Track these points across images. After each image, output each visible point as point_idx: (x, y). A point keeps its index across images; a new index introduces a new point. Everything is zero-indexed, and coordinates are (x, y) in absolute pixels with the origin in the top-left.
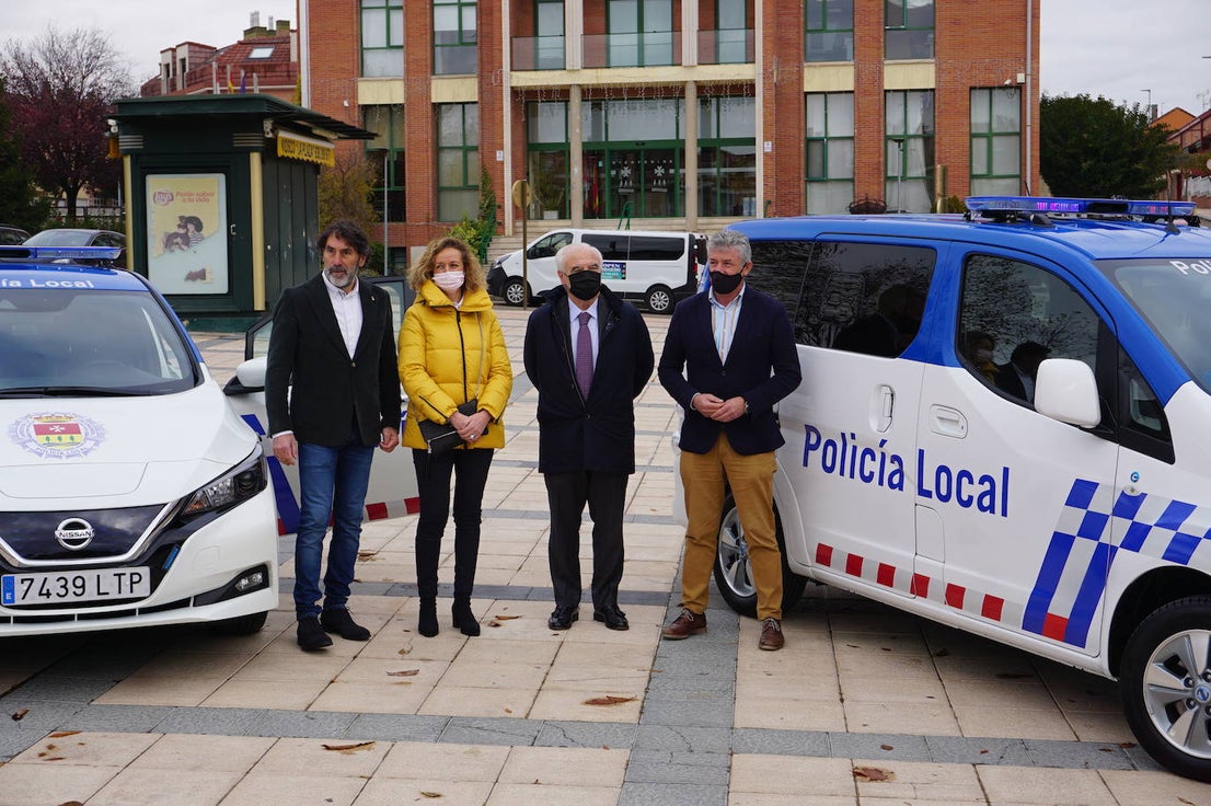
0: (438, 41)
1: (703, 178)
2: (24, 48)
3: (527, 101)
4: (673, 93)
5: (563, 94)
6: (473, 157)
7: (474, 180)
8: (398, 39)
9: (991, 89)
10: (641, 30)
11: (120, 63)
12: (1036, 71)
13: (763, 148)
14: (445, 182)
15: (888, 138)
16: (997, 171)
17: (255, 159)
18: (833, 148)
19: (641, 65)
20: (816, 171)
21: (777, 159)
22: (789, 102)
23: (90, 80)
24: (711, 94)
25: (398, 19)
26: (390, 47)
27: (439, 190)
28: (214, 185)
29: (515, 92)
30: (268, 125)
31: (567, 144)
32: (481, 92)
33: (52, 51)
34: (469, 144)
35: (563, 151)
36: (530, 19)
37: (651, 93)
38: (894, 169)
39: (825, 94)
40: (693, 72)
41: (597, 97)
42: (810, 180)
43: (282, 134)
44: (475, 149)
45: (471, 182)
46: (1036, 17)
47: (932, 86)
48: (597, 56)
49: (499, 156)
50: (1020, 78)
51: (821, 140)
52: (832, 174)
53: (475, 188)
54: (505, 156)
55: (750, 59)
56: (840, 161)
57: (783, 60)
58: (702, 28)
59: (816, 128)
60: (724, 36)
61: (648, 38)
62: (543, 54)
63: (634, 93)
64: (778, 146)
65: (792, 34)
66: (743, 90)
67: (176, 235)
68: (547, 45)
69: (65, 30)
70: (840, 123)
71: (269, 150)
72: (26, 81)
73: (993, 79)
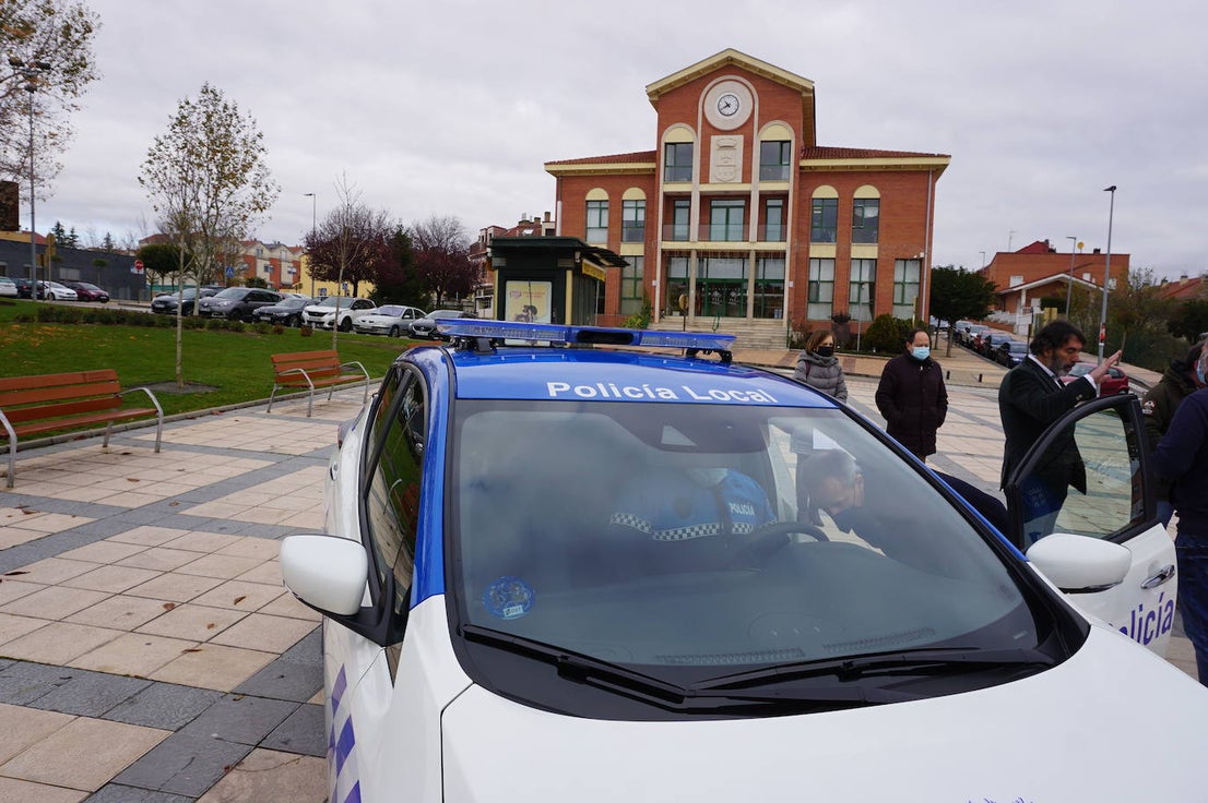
0: (625, 225)
1: (755, 299)
2: (421, 224)
3: (669, 256)
4: (742, 256)
5: (687, 254)
6: (639, 284)
7: (640, 294)
8: (605, 223)
9: (905, 260)
10: (727, 223)
11: (465, 233)
12: (930, 251)
13: (788, 284)
14: (626, 295)
15: (851, 282)
16: (906, 302)
17: (569, 274)
18: (822, 286)
19: (727, 241)
20: (813, 297)
21: (795, 291)
22: (802, 262)
23: (451, 240)
24: (763, 256)
25: (605, 214)
26: (600, 227)
27: (621, 299)
28: (544, 289)
29: (663, 251)
30: (578, 255)
31: (689, 279)
32: (645, 250)
33: (434, 226)
34: (638, 276)
35: (686, 281)
36: (672, 214)
37: (732, 255)
38: (854, 298)
39: (820, 259)
40: (754, 245)
41: (704, 255)
42: (810, 302)
43: (585, 261)
44: (641, 279)
45: (638, 295)
46: (931, 225)
47: (876, 257)
48: (705, 234)
49: (654, 283)
50: (922, 255)
51: (816, 282)
52: (821, 300)
53: (640, 299)
54: (657, 283)
55: (783, 239)
56: (825, 293)
57: (800, 241)
58: (759, 223)
59: (814, 276)
60: (769, 227)
61: (731, 227)
62: (677, 234)
63: (724, 255)
64: (795, 284)
65: (805, 228)
66: (779, 256)
67: (522, 316)
68: (680, 229)
69: (440, 216)
70: (827, 273)
71: (577, 271)
72: (421, 241)
73: (907, 255)
